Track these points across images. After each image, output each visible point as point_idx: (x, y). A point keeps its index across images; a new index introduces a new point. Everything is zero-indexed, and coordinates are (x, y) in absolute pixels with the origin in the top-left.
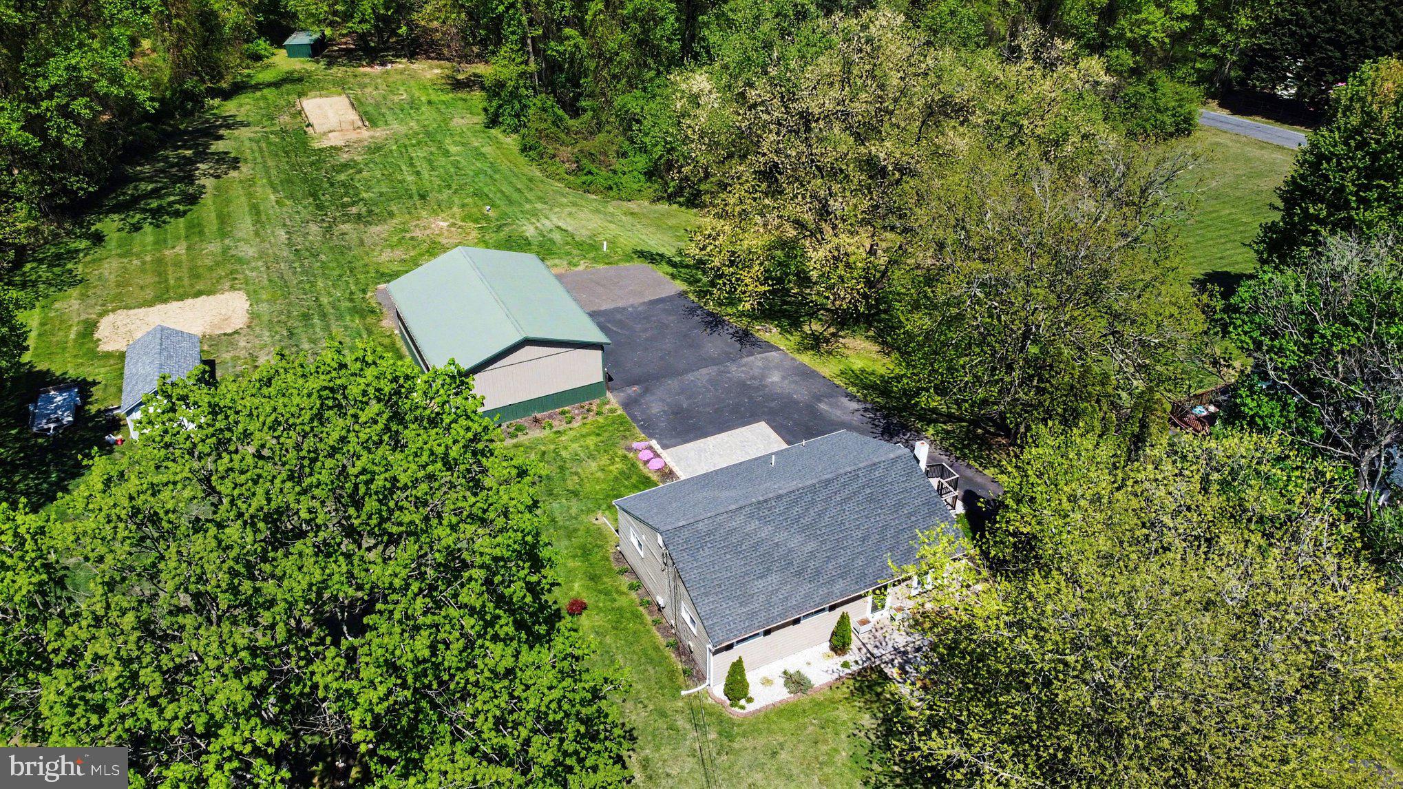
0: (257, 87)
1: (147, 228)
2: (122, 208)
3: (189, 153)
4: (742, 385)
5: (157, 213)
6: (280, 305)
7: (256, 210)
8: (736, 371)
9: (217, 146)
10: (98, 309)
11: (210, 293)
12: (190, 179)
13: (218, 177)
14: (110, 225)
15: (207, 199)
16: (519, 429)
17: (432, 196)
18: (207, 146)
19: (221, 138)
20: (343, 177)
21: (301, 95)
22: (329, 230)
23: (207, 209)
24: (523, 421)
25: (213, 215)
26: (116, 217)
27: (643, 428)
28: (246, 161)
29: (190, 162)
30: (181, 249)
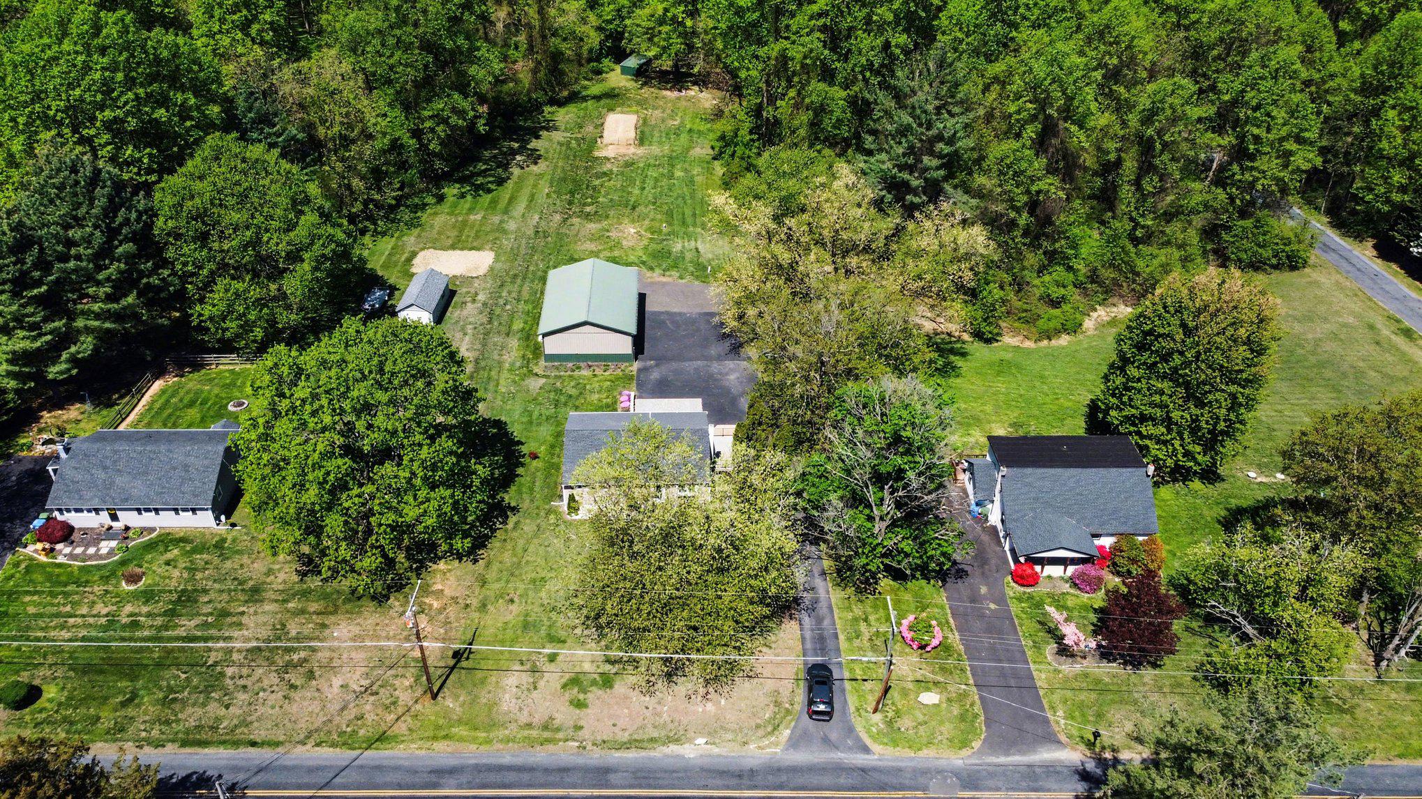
0: (585, 99)
1: (469, 198)
2: (462, 180)
3: (516, 145)
4: (711, 376)
5: (478, 188)
6: (506, 266)
7: (532, 198)
8: (715, 367)
9: (534, 144)
10: (421, 245)
11: (478, 249)
12: (506, 166)
13: (522, 168)
14: (451, 191)
15: (510, 184)
16: (579, 368)
17: (641, 209)
18: (528, 142)
19: (538, 137)
20: (597, 182)
21: (611, 110)
22: (565, 220)
23: (505, 192)
24: (582, 364)
25: (508, 196)
26: (457, 186)
27: (638, 385)
28: (546, 159)
29: (514, 153)
30: (479, 217)
